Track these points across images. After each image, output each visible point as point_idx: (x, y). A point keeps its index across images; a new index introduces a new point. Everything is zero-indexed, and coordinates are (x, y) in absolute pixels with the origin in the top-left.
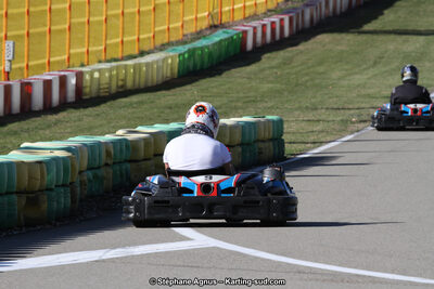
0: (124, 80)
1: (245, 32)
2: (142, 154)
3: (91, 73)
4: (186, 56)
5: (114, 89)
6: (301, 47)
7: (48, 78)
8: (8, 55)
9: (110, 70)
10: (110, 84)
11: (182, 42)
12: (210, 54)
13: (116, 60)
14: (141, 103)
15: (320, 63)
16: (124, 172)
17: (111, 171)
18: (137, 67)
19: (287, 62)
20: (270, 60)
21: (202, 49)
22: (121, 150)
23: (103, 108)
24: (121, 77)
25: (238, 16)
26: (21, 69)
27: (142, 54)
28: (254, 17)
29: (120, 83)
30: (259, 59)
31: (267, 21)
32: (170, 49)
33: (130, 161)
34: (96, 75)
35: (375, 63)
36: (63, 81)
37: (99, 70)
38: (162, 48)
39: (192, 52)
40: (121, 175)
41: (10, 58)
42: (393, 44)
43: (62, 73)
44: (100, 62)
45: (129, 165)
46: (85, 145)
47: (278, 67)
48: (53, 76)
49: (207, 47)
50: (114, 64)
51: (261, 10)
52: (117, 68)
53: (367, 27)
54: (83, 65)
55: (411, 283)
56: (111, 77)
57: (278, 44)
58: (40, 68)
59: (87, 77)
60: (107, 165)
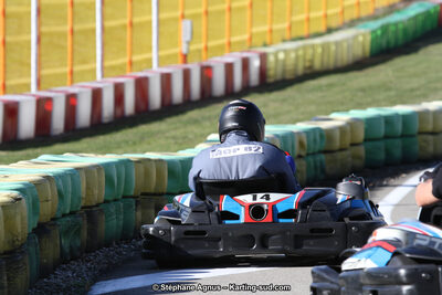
0: (312, 61)
2: (337, 144)
3: (276, 54)
4: (379, 32)
5: (300, 71)
7: (229, 60)
8: (185, 35)
9: (296, 50)
10: (296, 65)
11: (374, 17)
12: (405, 30)
13: (301, 38)
14: (331, 86)
16: (318, 164)
17: (304, 162)
18: (325, 47)
21: (396, 24)
22: (315, 141)
23: (290, 92)
24: (308, 57)
26: (199, 51)
27: (330, 31)
29: (308, 64)
32: (361, 25)
33: (325, 152)
34: (281, 56)
36: (246, 63)
37: (285, 51)
38: (352, 24)
39: (385, 28)
40: (316, 167)
41: (188, 38)
43: (245, 55)
44: (284, 41)
45: (323, 157)
46: (277, 136)
48: (234, 58)
49: (402, 22)
50: (300, 43)
52: (304, 48)
54: (265, 45)
56: (297, 58)
58: (220, 50)
59: (271, 59)
60: (300, 156)
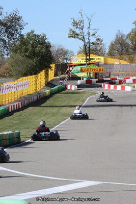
1: (9, 107)
6: (24, 111)
15: (30, 115)
19: (20, 115)
20: (16, 114)
25: (7, 102)
28: (11, 103)
30: (13, 115)
31: (15, 104)
35: (45, 115)
42: (49, 109)
47: (18, 116)
51: (13, 100)
53: (42, 105)
55: (57, 180)
57: (18, 110)
